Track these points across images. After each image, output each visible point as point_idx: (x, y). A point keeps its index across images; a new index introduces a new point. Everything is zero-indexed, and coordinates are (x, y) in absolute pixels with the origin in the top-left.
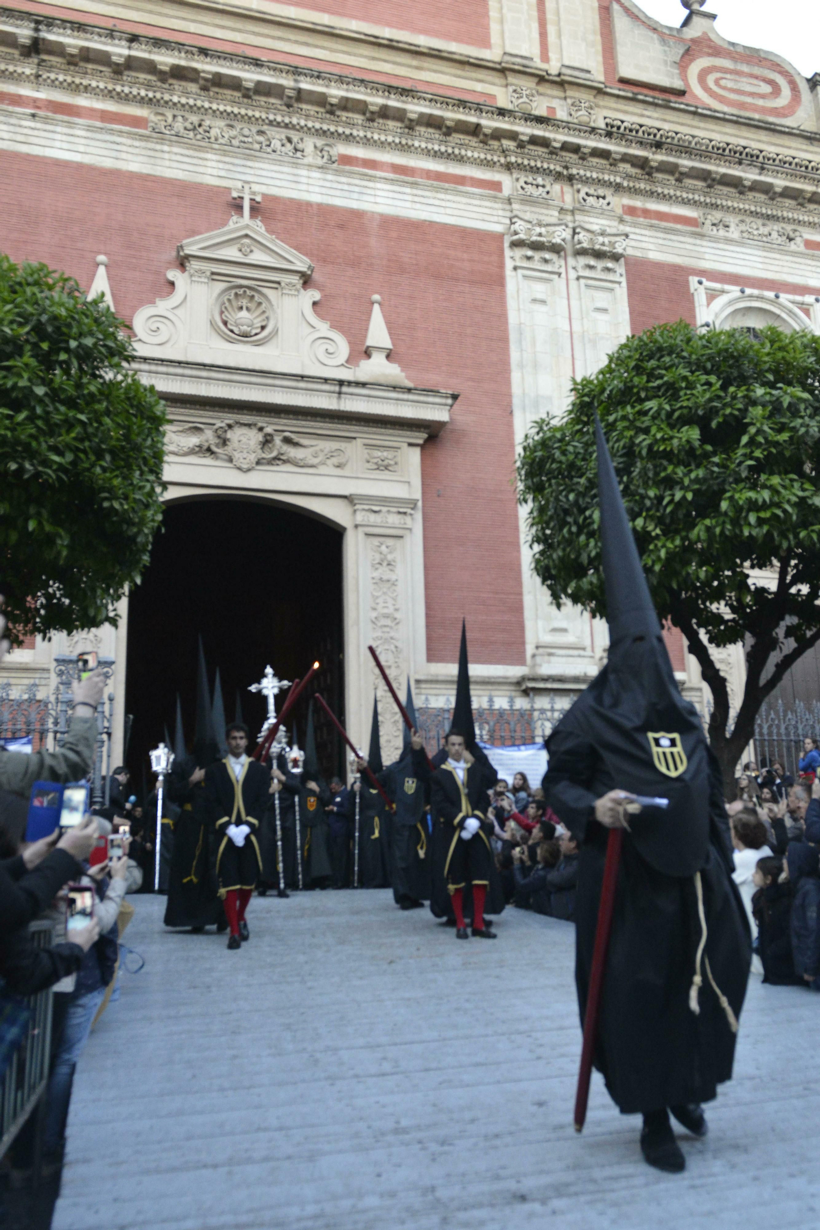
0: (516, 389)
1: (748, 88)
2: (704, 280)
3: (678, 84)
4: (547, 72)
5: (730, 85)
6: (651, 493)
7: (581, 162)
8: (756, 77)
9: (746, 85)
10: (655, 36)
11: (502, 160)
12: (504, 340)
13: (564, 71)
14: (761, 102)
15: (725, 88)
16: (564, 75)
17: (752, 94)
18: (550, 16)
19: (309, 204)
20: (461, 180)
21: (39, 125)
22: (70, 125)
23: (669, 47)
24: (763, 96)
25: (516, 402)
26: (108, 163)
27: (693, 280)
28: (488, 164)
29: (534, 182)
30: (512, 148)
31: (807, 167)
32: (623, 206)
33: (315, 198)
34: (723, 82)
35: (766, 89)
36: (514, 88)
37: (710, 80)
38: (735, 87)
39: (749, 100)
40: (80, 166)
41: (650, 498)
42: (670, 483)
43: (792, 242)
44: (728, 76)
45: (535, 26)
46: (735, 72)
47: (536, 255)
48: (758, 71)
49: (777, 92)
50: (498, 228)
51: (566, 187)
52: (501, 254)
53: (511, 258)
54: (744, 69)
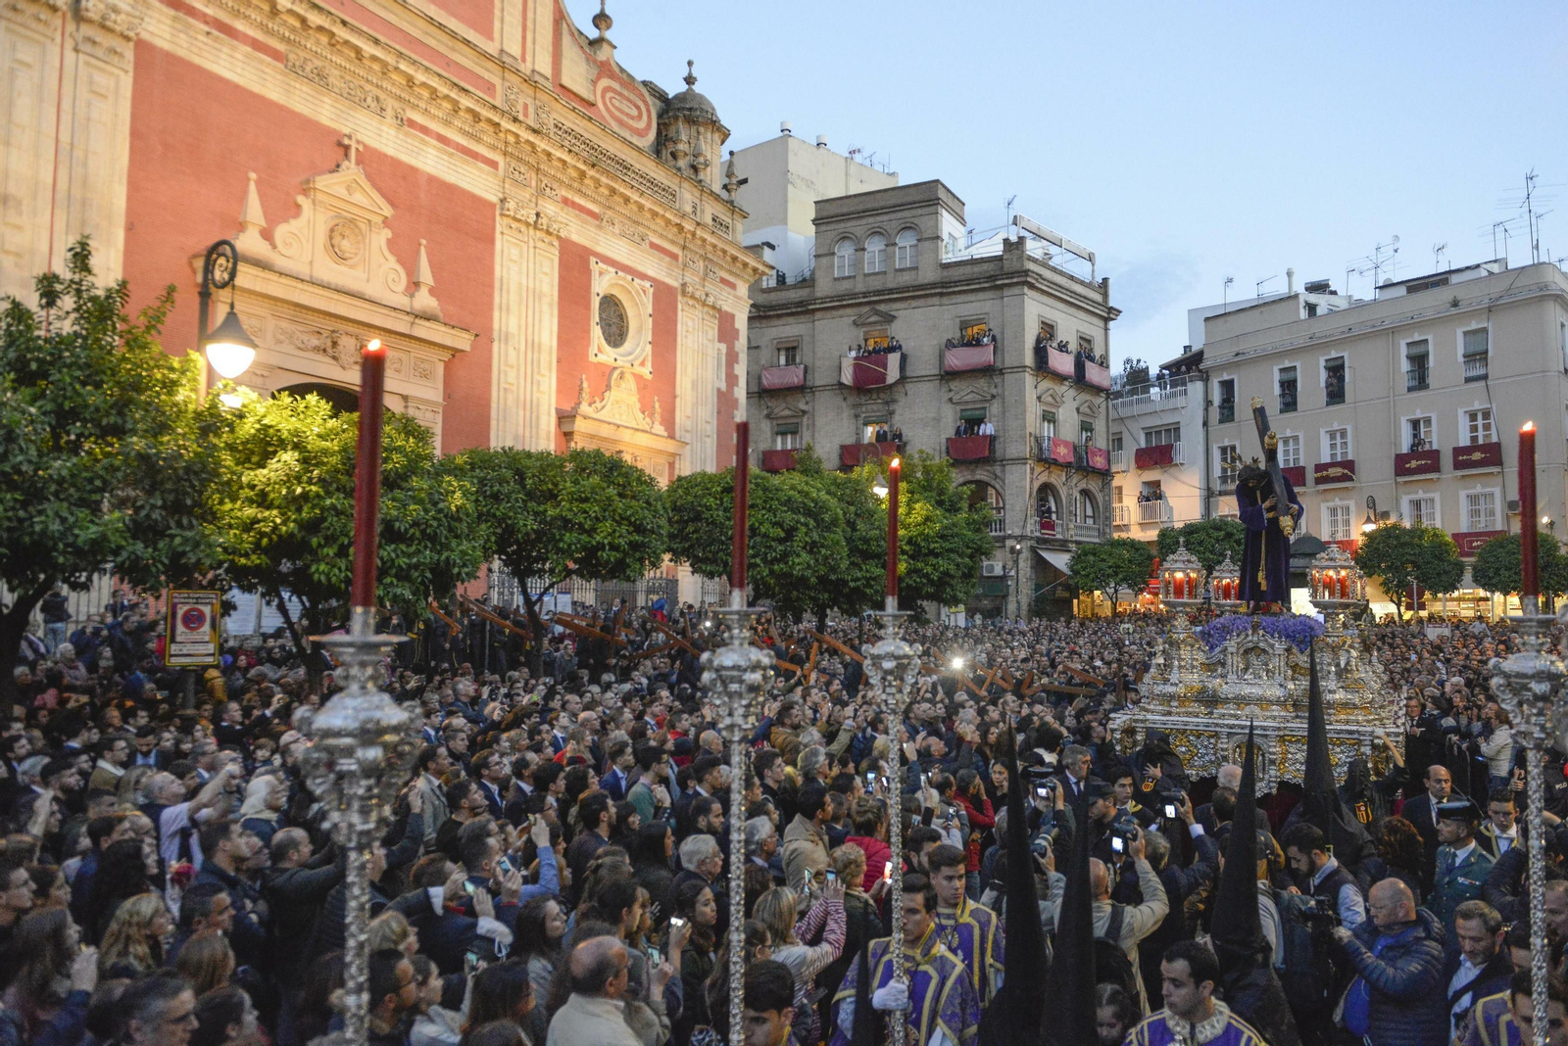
0: (496, 326)
1: (626, 110)
2: (599, 261)
3: (590, 97)
4: (529, 77)
5: (617, 104)
7: (548, 163)
8: (631, 102)
9: (625, 106)
10: (583, 55)
11: (503, 148)
12: (491, 286)
14: (631, 122)
15: (614, 106)
17: (627, 115)
18: (530, 24)
19: (386, 156)
20: (475, 155)
21: (210, 42)
22: (233, 48)
24: (633, 118)
25: (496, 335)
26: (256, 88)
27: (593, 260)
28: (494, 148)
29: (519, 170)
30: (512, 143)
31: (653, 183)
32: (563, 197)
33: (390, 151)
34: (613, 101)
35: (634, 112)
36: (508, 84)
37: (608, 97)
38: (619, 107)
39: (625, 118)
40: (237, 87)
43: (645, 243)
44: (617, 97)
45: (520, 29)
46: (620, 94)
47: (514, 225)
48: (632, 97)
49: (640, 116)
50: (494, 199)
51: (534, 176)
52: (494, 219)
53: (500, 224)
54: (626, 93)
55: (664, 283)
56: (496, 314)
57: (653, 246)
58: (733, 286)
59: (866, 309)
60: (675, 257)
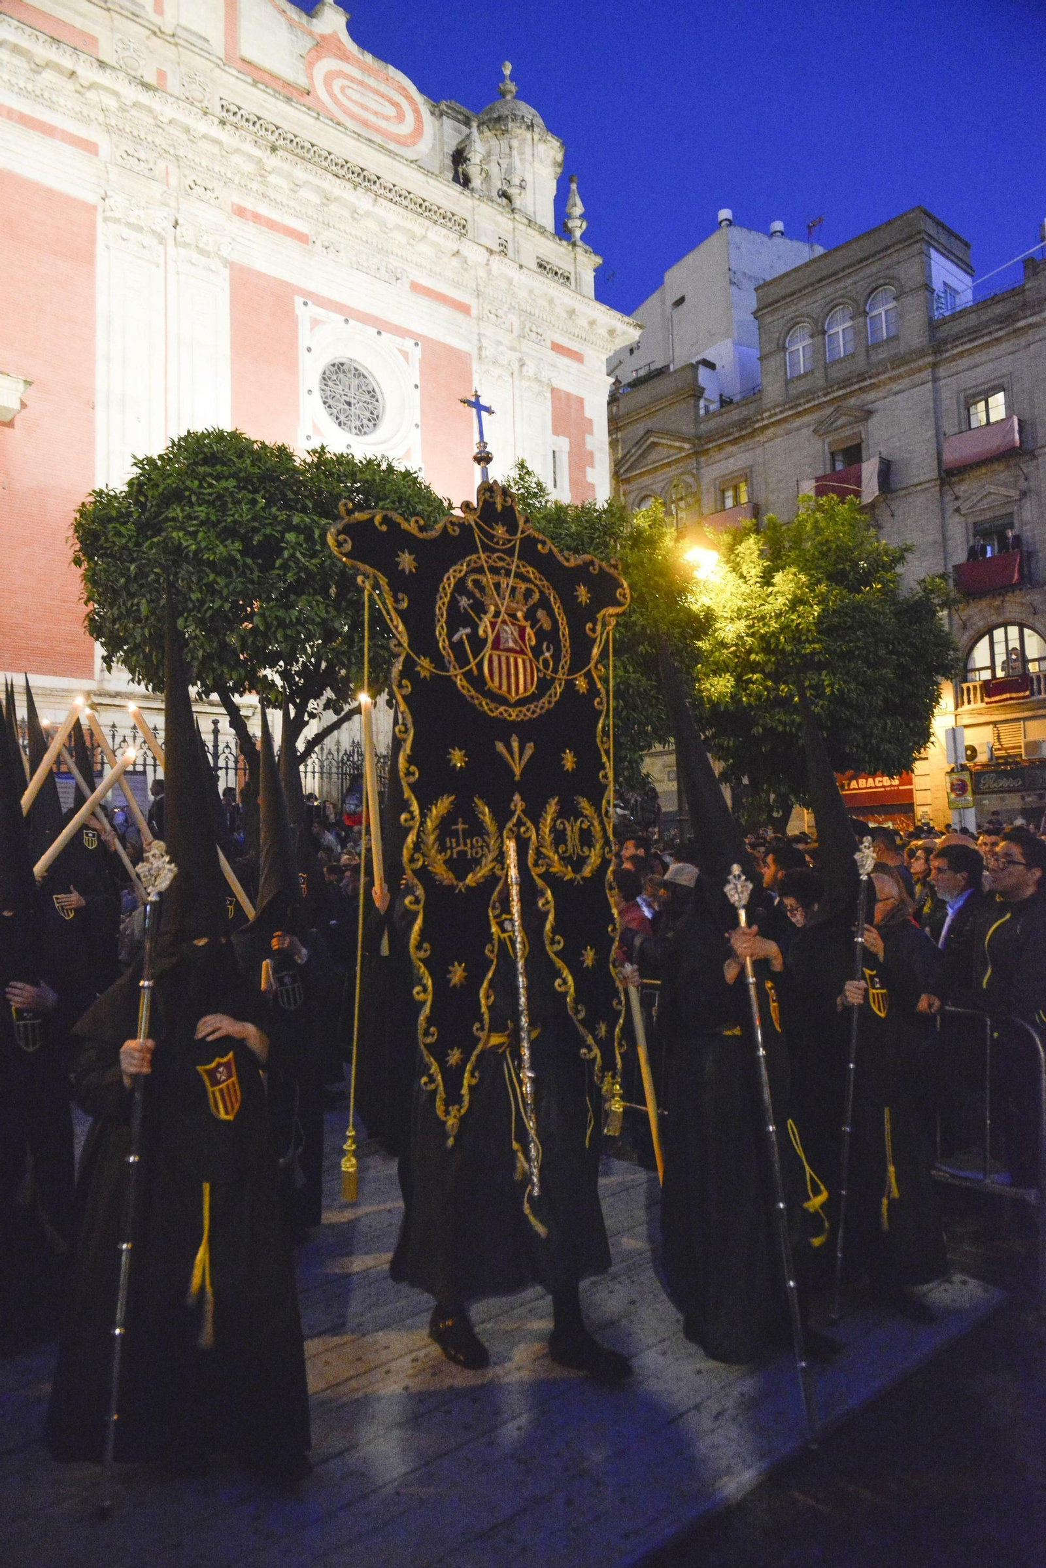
1: (373, 106)
2: (309, 302)
3: (302, 81)
4: (160, 29)
5: (355, 96)
6: (194, 596)
7: (189, 144)
8: (383, 96)
9: (371, 101)
10: (283, 20)
11: (101, 119)
13: (180, 32)
14: (383, 124)
15: (349, 98)
16: (179, 38)
17: (376, 113)
23: (297, 37)
24: (387, 118)
25: (100, 398)
27: (299, 300)
28: (83, 118)
29: (136, 155)
30: (113, 109)
31: (421, 205)
32: (233, 204)
34: (349, 91)
35: (391, 111)
36: (120, 36)
37: (337, 84)
38: (360, 101)
39: (372, 118)
41: (192, 601)
42: (211, 590)
43: (399, 281)
44: (355, 86)
46: (361, 83)
47: (133, 235)
48: (383, 88)
49: (400, 117)
50: (92, 198)
51: (172, 168)
52: (93, 227)
53: (104, 233)
54: (371, 82)
55: (443, 345)
56: (101, 368)
57: (416, 287)
58: (578, 357)
59: (828, 411)
60: (464, 309)
